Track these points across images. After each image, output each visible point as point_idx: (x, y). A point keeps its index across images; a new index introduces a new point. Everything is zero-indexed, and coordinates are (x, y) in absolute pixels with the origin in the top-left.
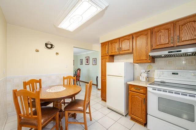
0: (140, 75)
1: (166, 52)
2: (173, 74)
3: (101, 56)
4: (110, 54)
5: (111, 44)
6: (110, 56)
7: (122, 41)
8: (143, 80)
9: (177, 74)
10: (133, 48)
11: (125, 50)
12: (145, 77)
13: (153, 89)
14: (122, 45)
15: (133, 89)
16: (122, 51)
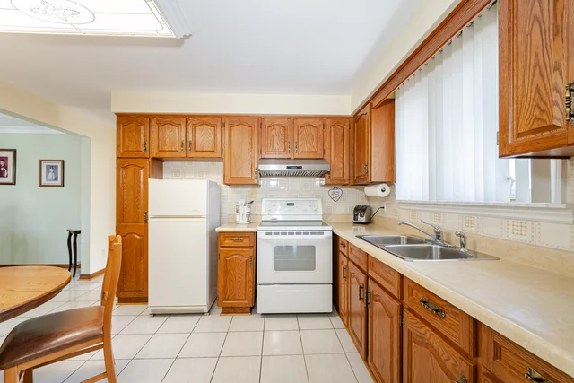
0: (237, 211)
1: (283, 168)
2: (288, 204)
3: (118, 158)
4: (154, 156)
5: (160, 125)
6: (154, 159)
7: (195, 126)
8: (242, 222)
9: (293, 204)
10: (222, 149)
11: (203, 151)
12: (245, 214)
13: (267, 234)
14: (194, 136)
15: (228, 242)
16: (196, 151)
